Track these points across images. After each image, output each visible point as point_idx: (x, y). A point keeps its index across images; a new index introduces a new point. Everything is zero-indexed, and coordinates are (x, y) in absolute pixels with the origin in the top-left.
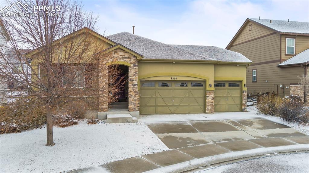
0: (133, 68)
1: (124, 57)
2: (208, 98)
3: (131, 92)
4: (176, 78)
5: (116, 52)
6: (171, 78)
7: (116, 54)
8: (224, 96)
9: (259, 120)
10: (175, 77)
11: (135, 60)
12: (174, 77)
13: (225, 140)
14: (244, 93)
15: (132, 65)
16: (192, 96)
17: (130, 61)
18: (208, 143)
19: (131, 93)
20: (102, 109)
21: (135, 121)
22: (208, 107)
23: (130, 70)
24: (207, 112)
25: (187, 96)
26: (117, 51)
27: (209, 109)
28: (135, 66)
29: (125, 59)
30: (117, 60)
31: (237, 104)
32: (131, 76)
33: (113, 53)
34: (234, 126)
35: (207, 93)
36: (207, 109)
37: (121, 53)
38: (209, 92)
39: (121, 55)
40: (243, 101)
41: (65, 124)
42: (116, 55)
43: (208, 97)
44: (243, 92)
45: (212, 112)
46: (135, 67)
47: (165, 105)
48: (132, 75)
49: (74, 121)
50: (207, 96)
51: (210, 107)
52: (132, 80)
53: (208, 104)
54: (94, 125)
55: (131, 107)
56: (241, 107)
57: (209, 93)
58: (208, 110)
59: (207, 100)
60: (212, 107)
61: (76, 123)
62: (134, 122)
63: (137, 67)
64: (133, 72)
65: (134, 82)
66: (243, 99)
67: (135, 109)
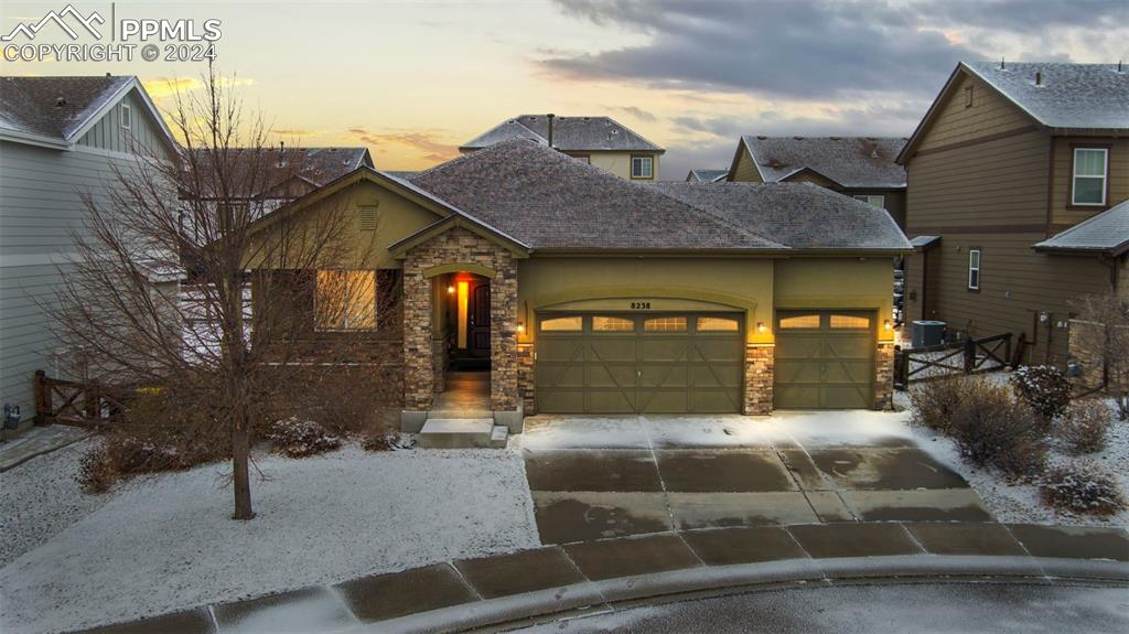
0: (503, 284)
1: (474, 250)
2: (752, 366)
3: (496, 354)
4: (648, 304)
5: (450, 238)
6: (633, 304)
7: (451, 242)
8: (815, 357)
9: (890, 450)
10: (646, 302)
11: (508, 261)
12: (641, 301)
13: (722, 522)
14: (883, 351)
15: (500, 276)
16: (701, 359)
17: (494, 262)
18: (665, 528)
19: (498, 357)
20: (415, 403)
21: (499, 444)
22: (754, 395)
23: (492, 290)
24: (747, 409)
25: (686, 360)
26: (455, 234)
27: (756, 401)
28: (507, 276)
29: (478, 258)
30: (455, 260)
31: (857, 386)
32: (496, 308)
33: (443, 239)
34: (787, 473)
35: (749, 351)
36: (747, 400)
37: (468, 241)
38: (755, 348)
39: (466, 247)
40: (879, 376)
41: (303, 449)
42: (451, 247)
43: (753, 363)
44: (881, 346)
45: (764, 411)
46: (507, 281)
47: (615, 386)
48: (499, 305)
49: (329, 439)
50: (748, 360)
51: (757, 395)
52: (501, 320)
53: (752, 385)
54: (380, 454)
55: (498, 397)
56: (872, 395)
57: (755, 351)
58: (752, 404)
59: (748, 375)
60: (765, 395)
61: (335, 447)
62: (496, 448)
63: (513, 281)
64: (501, 296)
65: (506, 324)
66: (879, 369)
67: (507, 403)
